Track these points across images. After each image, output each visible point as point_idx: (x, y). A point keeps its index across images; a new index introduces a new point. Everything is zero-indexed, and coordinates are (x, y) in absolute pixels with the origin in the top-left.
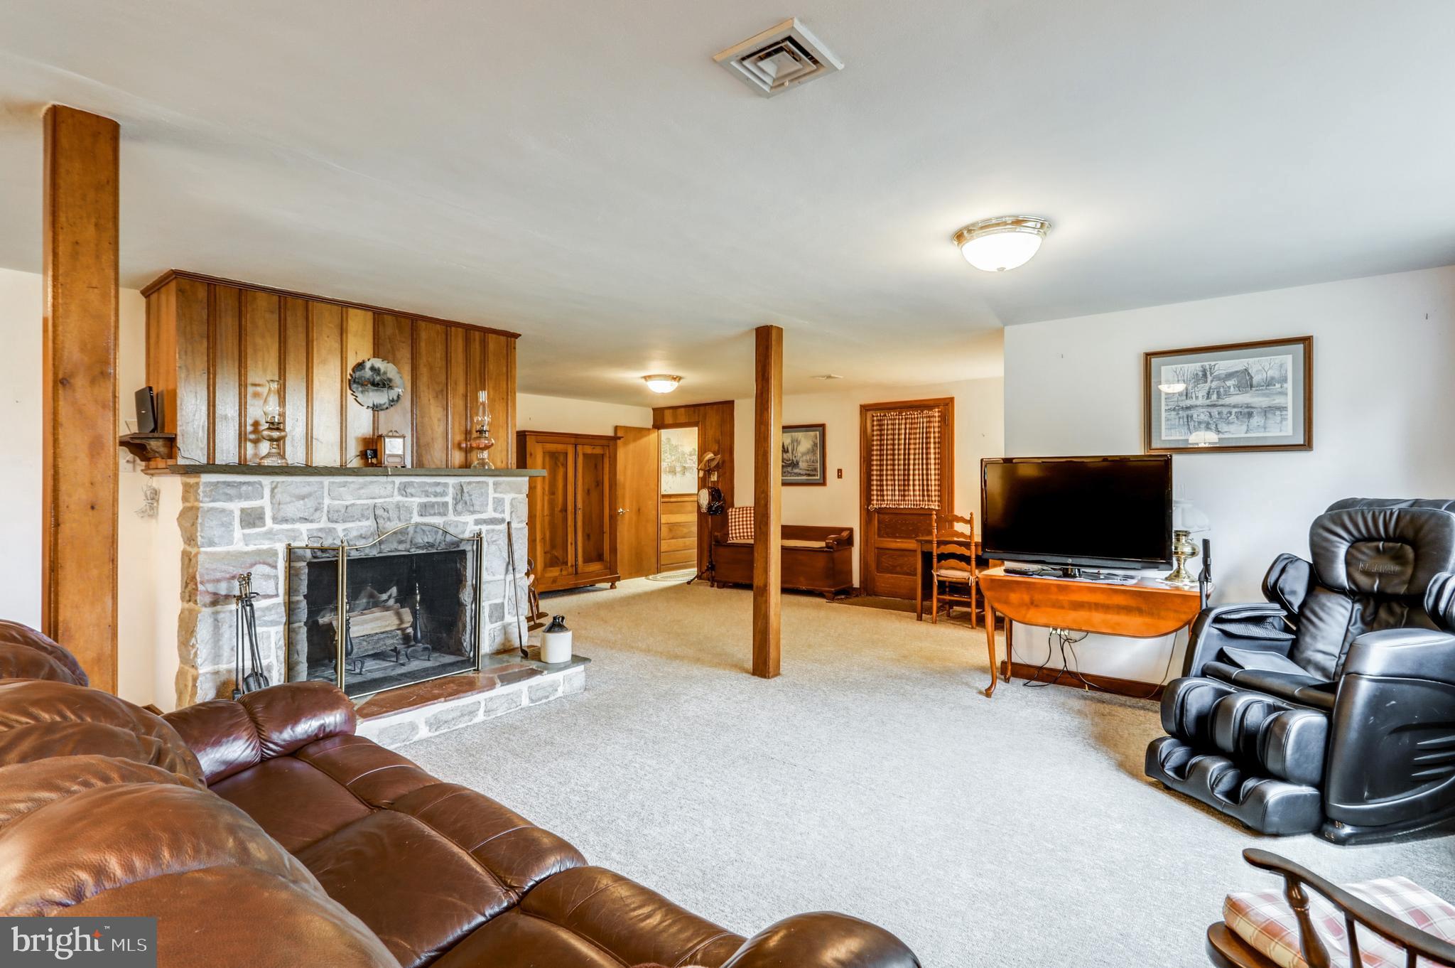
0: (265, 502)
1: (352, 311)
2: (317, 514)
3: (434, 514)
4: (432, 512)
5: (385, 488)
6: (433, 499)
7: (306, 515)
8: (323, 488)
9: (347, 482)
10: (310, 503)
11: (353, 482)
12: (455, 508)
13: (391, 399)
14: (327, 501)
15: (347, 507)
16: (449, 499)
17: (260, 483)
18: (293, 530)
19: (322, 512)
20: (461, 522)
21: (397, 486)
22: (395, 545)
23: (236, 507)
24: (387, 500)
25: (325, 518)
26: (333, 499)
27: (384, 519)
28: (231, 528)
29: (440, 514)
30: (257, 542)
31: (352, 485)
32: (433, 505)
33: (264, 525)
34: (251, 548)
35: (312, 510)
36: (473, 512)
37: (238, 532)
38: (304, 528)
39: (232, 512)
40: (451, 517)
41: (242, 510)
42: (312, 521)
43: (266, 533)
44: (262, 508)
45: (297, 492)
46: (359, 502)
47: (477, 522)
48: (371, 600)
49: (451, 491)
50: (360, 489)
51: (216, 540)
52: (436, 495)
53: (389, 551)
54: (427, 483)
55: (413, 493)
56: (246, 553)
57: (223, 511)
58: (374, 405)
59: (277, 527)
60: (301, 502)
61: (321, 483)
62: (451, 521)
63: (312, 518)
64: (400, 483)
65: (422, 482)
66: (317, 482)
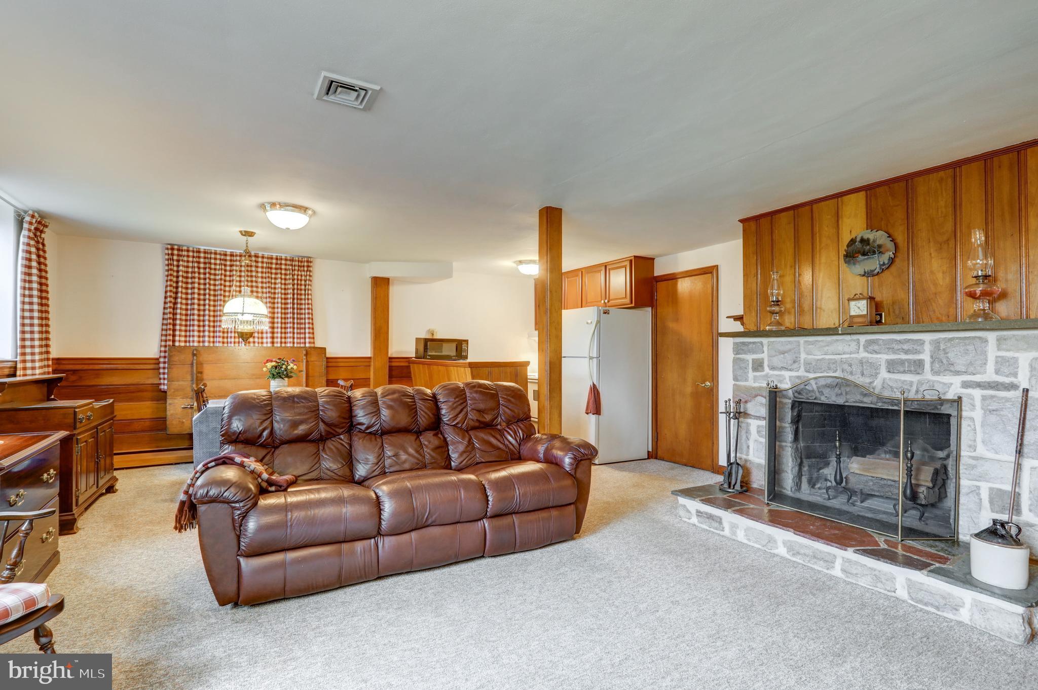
0: (765, 356)
1: (845, 198)
2: (796, 365)
3: (904, 372)
4: (902, 369)
5: (849, 345)
6: (904, 357)
7: (785, 365)
8: (799, 346)
9: (817, 341)
10: (789, 357)
11: (822, 341)
12: (932, 367)
13: (882, 263)
14: (803, 356)
15: (818, 360)
16: (926, 357)
17: (762, 343)
18: (780, 376)
19: (800, 363)
20: (940, 382)
21: (862, 343)
22: (859, 397)
23: (750, 357)
24: (852, 356)
25: (802, 369)
26: (808, 354)
27: (847, 372)
28: (746, 371)
29: (910, 372)
30: (760, 381)
31: (821, 343)
32: (902, 362)
33: (763, 371)
34: (756, 385)
35: (790, 362)
36: (958, 373)
37: (751, 374)
38: (787, 374)
39: (748, 361)
40: (928, 375)
41: (753, 360)
42: (790, 370)
43: (764, 376)
44: (763, 359)
45: (782, 348)
46: (827, 357)
47: (966, 385)
48: (926, 453)
49: (927, 348)
50: (825, 346)
51: (739, 378)
52: (906, 352)
53: (854, 402)
54: (896, 340)
55: (878, 351)
56: (754, 388)
57: (744, 360)
58: (865, 272)
59: (772, 372)
60: (782, 356)
61: (799, 342)
62: (926, 379)
63: (790, 367)
64: (866, 341)
65: (890, 339)
66: (795, 341)
